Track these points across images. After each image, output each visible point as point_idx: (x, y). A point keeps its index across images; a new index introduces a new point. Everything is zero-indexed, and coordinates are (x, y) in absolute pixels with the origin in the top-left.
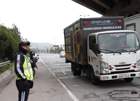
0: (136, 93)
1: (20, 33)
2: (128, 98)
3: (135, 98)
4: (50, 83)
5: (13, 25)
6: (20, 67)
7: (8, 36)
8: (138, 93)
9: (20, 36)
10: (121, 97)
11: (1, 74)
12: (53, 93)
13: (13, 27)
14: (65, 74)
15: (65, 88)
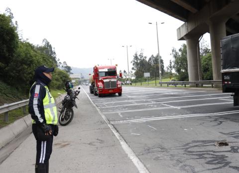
0: (226, 144)
1: (55, 53)
2: (212, 153)
3: (223, 152)
4: (96, 131)
5: (43, 40)
6: (38, 105)
7: (34, 58)
8: (229, 144)
9: (55, 58)
10: (201, 150)
11: (24, 118)
12: (98, 145)
13: (44, 43)
14: (121, 116)
15: (118, 138)
